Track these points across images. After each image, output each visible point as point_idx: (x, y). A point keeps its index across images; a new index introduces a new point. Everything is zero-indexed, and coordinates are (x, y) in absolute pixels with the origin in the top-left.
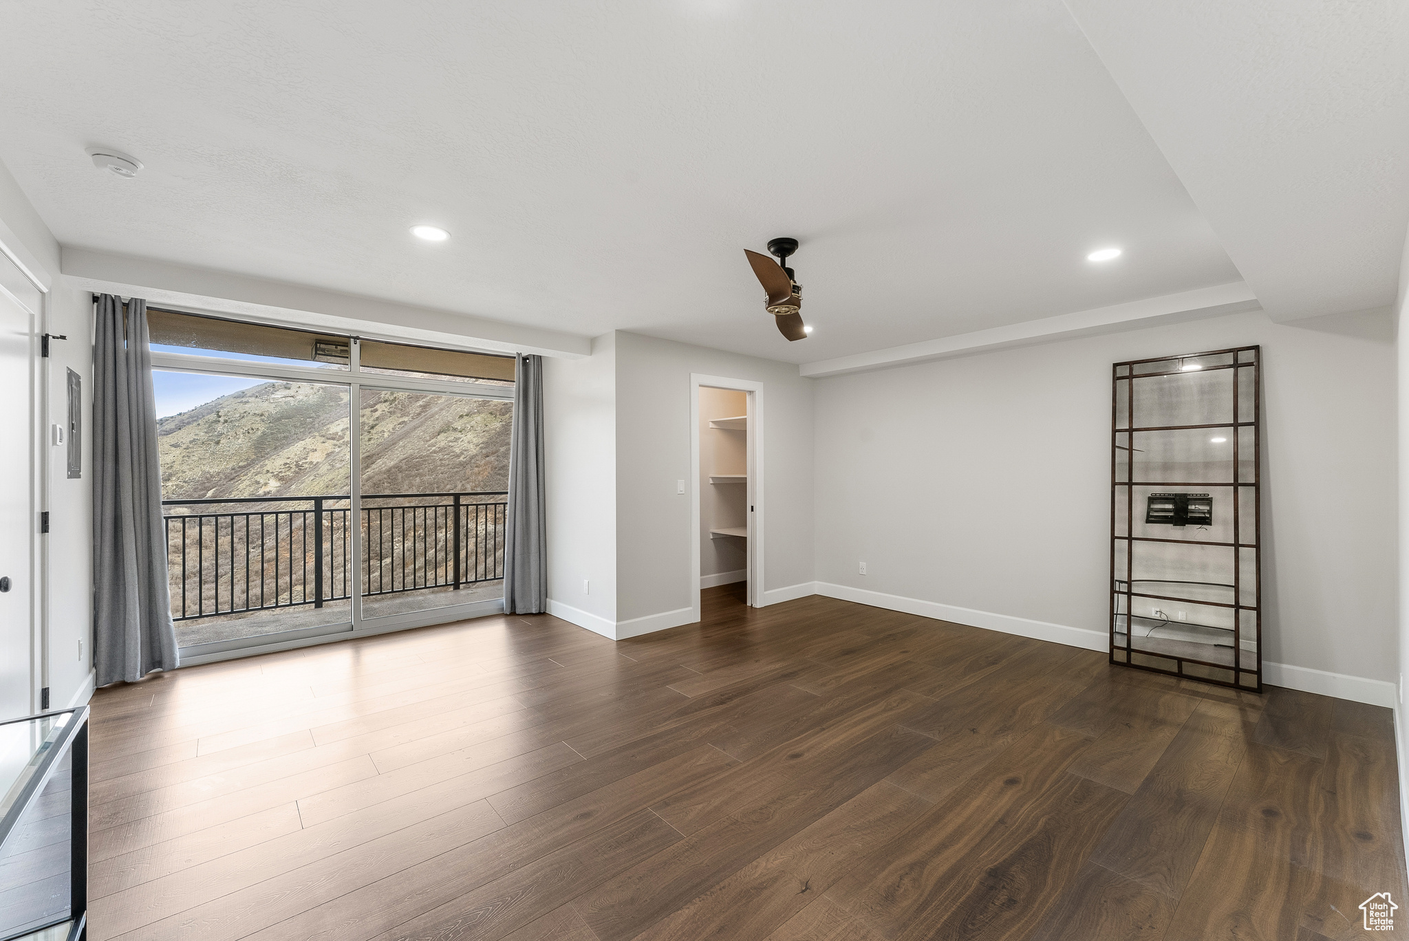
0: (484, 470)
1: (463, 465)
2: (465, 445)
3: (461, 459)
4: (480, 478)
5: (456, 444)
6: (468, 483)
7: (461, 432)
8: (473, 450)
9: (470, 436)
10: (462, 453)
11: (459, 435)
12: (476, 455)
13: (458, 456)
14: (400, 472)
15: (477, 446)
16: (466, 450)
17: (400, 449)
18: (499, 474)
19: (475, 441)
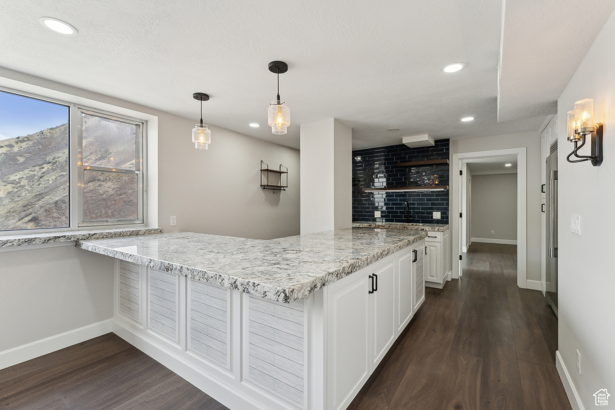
0: (119, 203)
1: (104, 199)
2: (107, 189)
3: (104, 196)
4: (117, 207)
5: (100, 188)
6: (109, 209)
7: (103, 181)
8: (111, 192)
9: (109, 184)
10: (104, 193)
11: (102, 183)
12: (113, 194)
13: (102, 195)
14: (64, 203)
15: (113, 189)
16: (107, 192)
17: (61, 190)
18: (128, 205)
19: (113, 186)
